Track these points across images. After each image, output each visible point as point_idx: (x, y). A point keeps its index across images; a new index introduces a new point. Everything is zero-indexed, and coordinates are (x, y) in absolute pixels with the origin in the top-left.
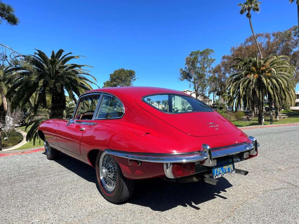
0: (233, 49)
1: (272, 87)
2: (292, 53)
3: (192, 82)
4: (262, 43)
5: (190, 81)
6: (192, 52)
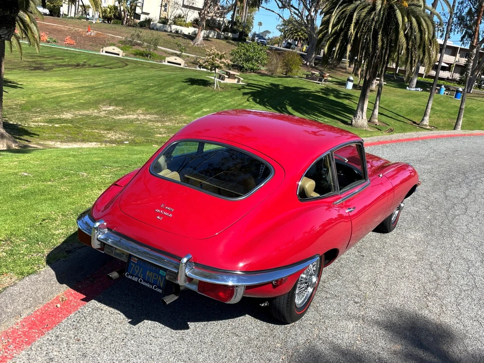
1: (409, 34)
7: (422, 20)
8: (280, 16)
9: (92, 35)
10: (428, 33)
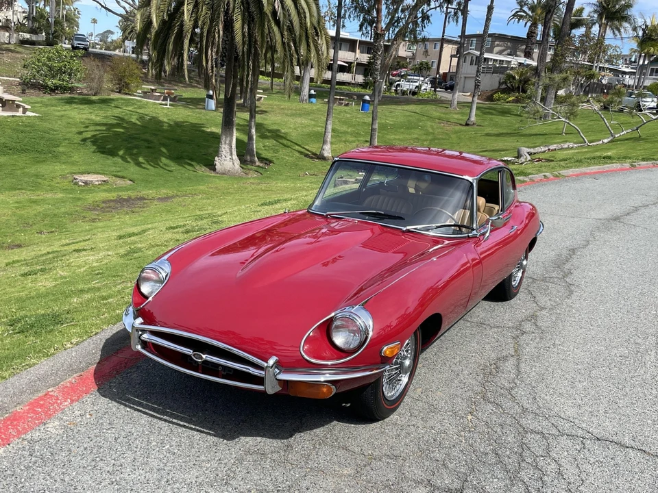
10: (310, 15)
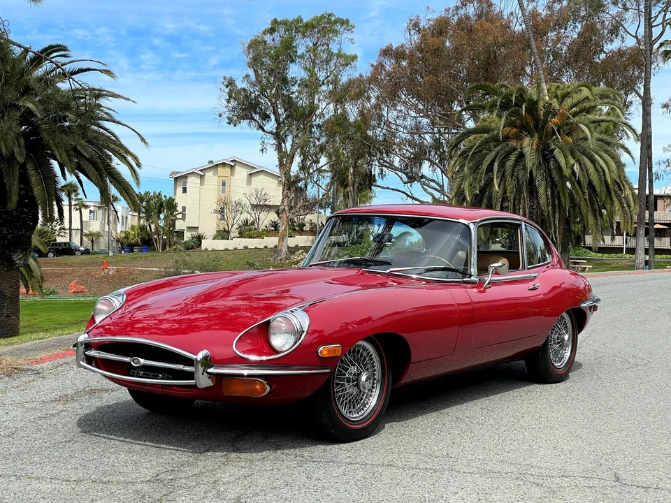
0: (416, 25)
2: (603, 56)
3: (271, 133)
4: (512, 14)
5: (261, 128)
6: (275, 21)
7: (596, 156)
8: (408, 196)
9: (110, 273)
10: (610, 172)
